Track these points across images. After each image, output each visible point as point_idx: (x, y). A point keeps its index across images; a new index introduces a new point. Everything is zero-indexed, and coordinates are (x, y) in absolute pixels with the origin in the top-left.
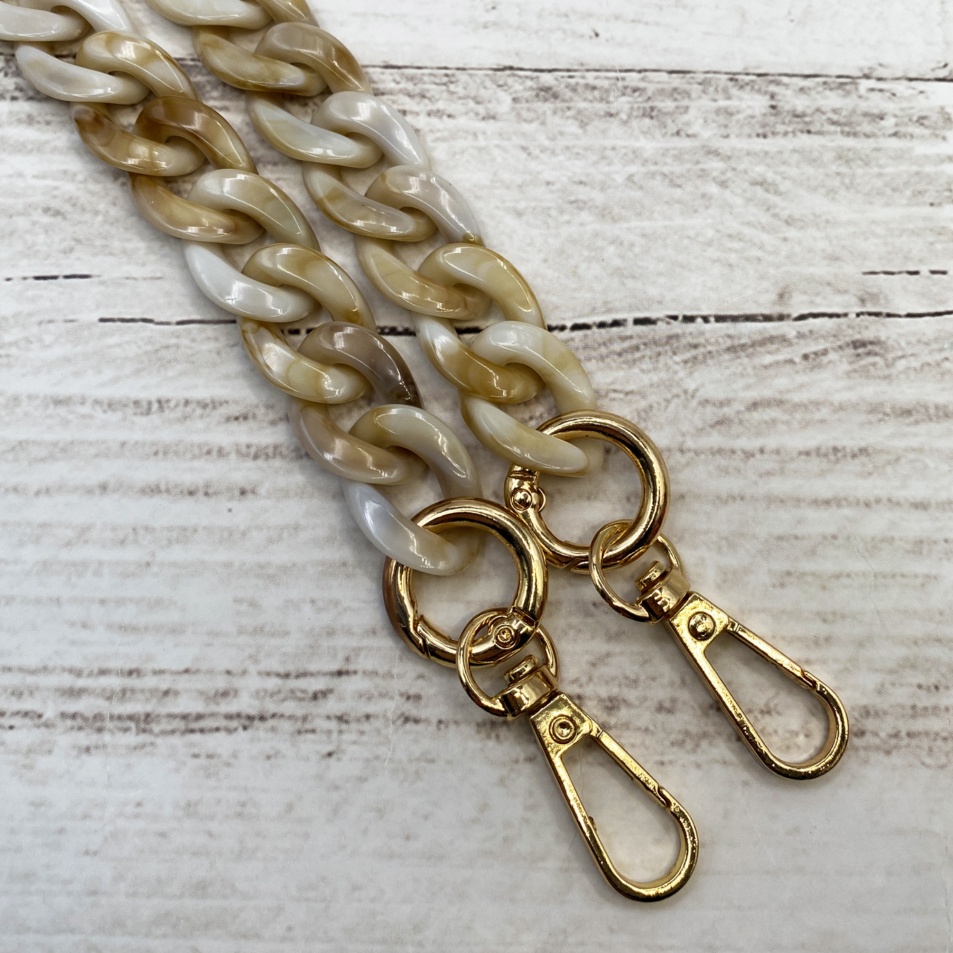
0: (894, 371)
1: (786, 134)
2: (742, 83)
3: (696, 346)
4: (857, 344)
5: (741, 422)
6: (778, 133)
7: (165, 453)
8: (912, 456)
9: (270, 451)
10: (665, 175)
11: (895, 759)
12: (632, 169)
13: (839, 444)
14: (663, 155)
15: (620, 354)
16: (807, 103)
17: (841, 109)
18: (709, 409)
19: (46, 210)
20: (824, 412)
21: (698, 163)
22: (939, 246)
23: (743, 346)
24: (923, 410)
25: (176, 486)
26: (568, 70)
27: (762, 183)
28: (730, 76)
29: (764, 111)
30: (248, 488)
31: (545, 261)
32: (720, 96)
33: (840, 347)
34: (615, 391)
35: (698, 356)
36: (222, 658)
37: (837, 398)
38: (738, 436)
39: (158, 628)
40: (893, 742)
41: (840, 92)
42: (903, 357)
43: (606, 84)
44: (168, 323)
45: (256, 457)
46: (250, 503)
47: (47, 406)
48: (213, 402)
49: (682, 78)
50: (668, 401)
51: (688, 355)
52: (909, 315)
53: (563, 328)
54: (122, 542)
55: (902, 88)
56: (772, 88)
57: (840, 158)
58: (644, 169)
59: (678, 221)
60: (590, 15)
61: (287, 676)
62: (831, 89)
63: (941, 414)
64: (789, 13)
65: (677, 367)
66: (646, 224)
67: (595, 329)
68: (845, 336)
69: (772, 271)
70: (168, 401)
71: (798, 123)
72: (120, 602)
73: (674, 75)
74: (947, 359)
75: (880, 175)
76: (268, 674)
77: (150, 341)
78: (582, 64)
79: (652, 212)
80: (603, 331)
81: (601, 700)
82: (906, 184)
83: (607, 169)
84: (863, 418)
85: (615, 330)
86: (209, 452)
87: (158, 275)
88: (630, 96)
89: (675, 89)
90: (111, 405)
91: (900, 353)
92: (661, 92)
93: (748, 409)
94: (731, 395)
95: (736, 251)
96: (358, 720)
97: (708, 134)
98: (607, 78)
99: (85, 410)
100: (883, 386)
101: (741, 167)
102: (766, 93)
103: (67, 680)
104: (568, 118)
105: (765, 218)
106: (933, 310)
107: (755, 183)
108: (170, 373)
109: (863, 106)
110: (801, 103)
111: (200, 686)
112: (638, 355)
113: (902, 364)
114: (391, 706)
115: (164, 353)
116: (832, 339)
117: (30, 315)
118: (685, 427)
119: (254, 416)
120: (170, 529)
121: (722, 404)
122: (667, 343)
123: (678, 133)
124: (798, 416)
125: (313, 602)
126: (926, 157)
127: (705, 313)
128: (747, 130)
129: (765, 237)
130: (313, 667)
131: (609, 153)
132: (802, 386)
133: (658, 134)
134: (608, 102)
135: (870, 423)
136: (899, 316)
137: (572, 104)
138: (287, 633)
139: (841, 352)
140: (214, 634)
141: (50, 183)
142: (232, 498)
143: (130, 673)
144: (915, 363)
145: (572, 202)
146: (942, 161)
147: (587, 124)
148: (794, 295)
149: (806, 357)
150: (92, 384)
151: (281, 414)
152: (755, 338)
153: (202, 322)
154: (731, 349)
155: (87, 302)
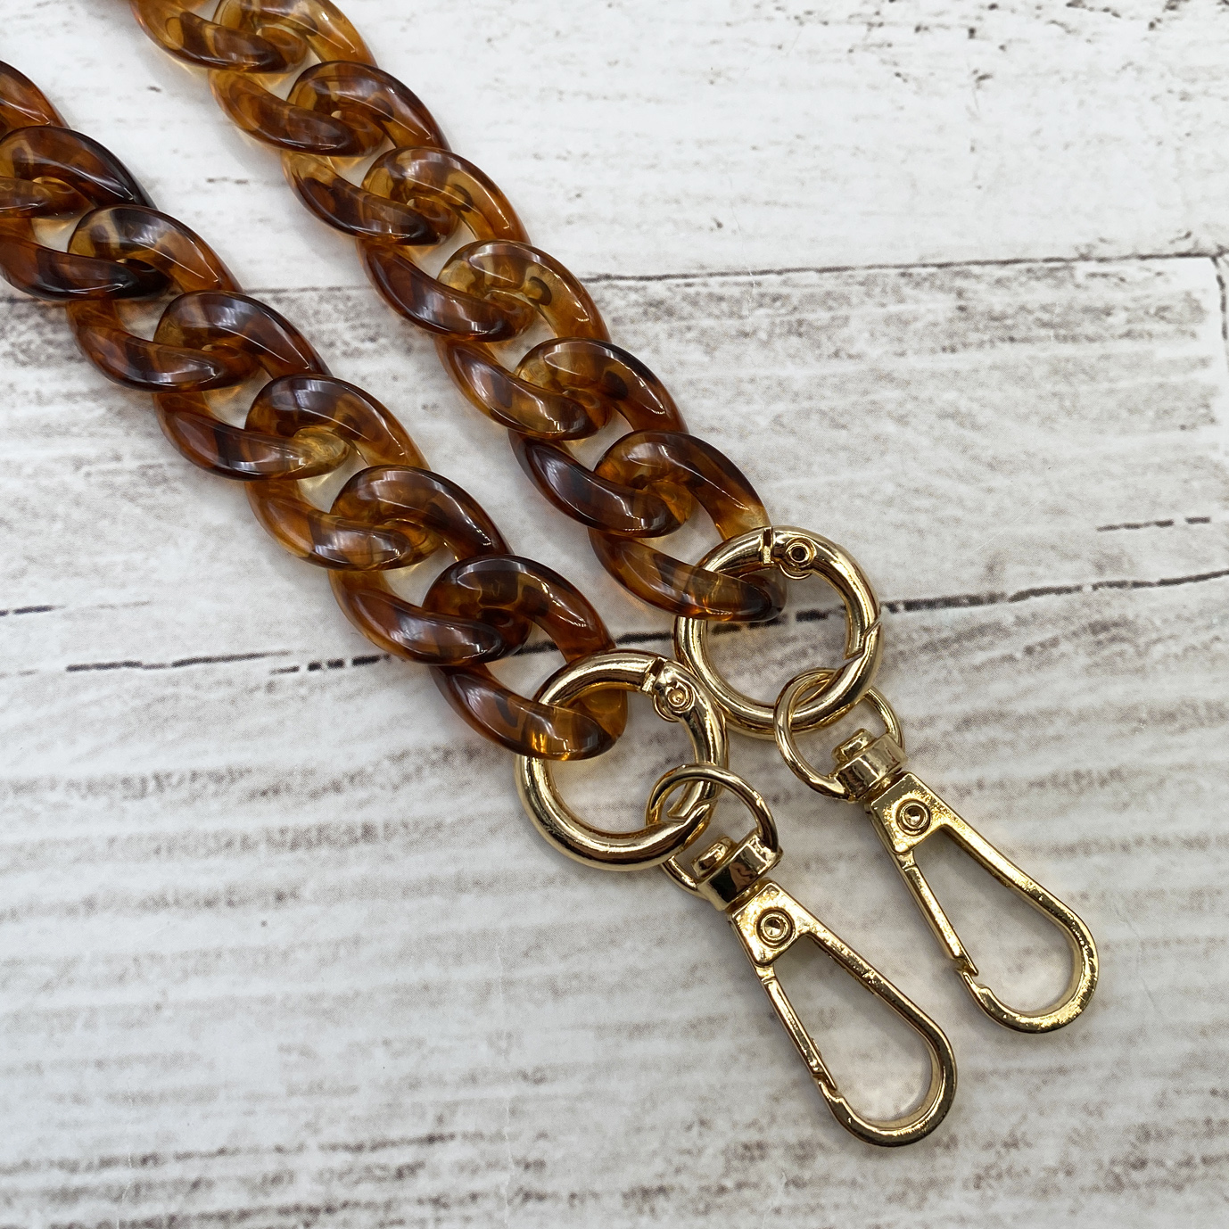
0: (1147, 661)
1: (981, 344)
2: (919, 279)
4: (1096, 628)
5: (950, 747)
6: (971, 344)
7: (170, 850)
8: (1181, 776)
9: (314, 834)
10: (823, 413)
11: (1190, 1196)
12: (779, 407)
13: (1083, 768)
14: (819, 385)
16: (1008, 299)
17: (1054, 305)
20: (1059, 725)
21: (866, 393)
22: (1196, 484)
23: (945, 643)
24: (1190, 711)
25: (188, 896)
26: (685, 276)
27: (953, 415)
28: (902, 270)
29: (950, 315)
30: (286, 890)
32: (890, 298)
33: (1075, 634)
36: (269, 1130)
37: (1075, 705)
38: (947, 768)
39: (178, 1095)
40: (1184, 1172)
41: (1050, 281)
42: (1159, 640)
43: (736, 292)
44: (161, 666)
45: (294, 846)
46: (291, 911)
47: (4, 795)
48: (230, 772)
49: (837, 278)
52: (1164, 583)
54: (121, 978)
55: (1132, 270)
56: (959, 283)
57: (1056, 372)
58: (793, 407)
59: (845, 475)
60: (708, 199)
61: (359, 1148)
62: (1038, 279)
63: (1215, 714)
64: (976, 178)
66: (802, 481)
67: (745, 630)
68: (1080, 618)
69: (976, 535)
70: (168, 776)
71: (997, 328)
72: (123, 1063)
73: (826, 275)
74: (1217, 639)
75: (1111, 392)
76: (334, 1148)
77: (137, 694)
78: (702, 267)
79: (810, 465)
80: (756, 633)
81: (789, 1147)
82: (1148, 402)
83: (744, 409)
84: (1112, 728)
85: (772, 631)
86: (229, 844)
87: (145, 599)
88: (770, 307)
89: (828, 294)
90: (92, 788)
91: (1154, 636)
92: (810, 299)
93: (958, 729)
94: (933, 712)
95: (927, 511)
96: (461, 1202)
97: (877, 352)
98: (737, 284)
99: (57, 796)
100: (1136, 683)
101: (924, 395)
102: (951, 290)
103: (58, 1179)
104: (688, 341)
105: (961, 464)
106: (1194, 573)
107: (943, 415)
108: (170, 736)
109: (1083, 298)
110: (998, 301)
111: (241, 1172)
113: (1158, 651)
114: (503, 1180)
115: (159, 708)
116: (1062, 623)
119: (288, 789)
120: (184, 956)
123: (836, 354)
124: (1025, 733)
125: (386, 1043)
126: (1172, 363)
127: (891, 599)
128: (928, 343)
129: (963, 489)
130: (394, 1133)
131: (748, 387)
132: (1026, 692)
133: (810, 357)
134: (741, 317)
135: (1122, 735)
136: (1150, 585)
137: (693, 322)
138: (354, 1090)
139: (1075, 641)
140: (254, 1097)
142: (266, 905)
143: (144, 1161)
144: (1175, 648)
146: (1193, 367)
147: (715, 349)
148: (1008, 566)
149: (1029, 651)
150: (63, 761)
151: (326, 781)
152: (959, 628)
153: (207, 660)
154: (930, 647)
155: (49, 644)
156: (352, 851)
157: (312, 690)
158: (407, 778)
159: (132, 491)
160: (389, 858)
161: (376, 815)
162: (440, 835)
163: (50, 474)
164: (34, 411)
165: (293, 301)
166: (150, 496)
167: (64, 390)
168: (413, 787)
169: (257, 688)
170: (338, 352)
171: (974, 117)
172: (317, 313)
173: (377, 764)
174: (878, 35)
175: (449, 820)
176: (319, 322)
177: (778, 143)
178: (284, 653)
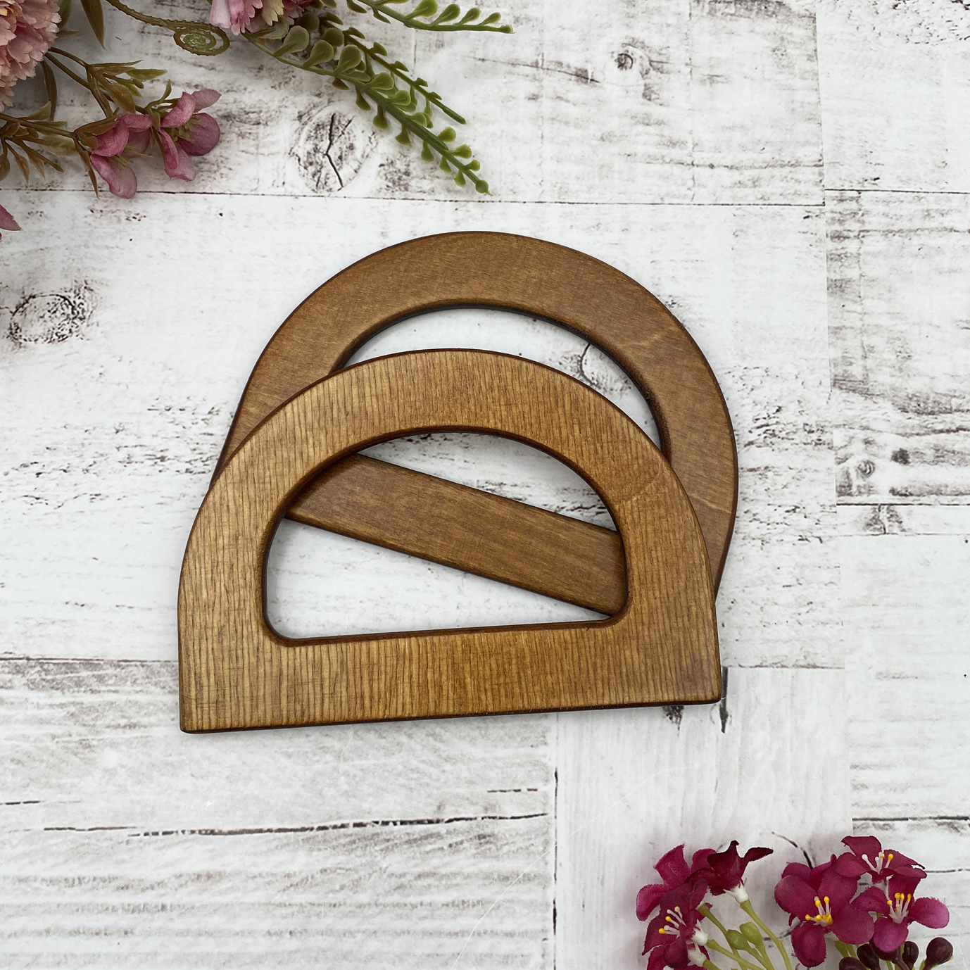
0: (501, 853)
3: (388, 840)
4: (480, 837)
5: (411, 887)
7: (82, 910)
8: (507, 905)
9: (142, 907)
13: (466, 899)
15: (344, 846)
18: (393, 879)
19: (13, 760)
20: (459, 879)
22: (534, 773)
23: (415, 840)
24: (515, 876)
25: (88, 930)
30: (129, 930)
31: (304, 786)
33: (471, 839)
34: (340, 869)
35: (390, 846)
37: (466, 870)
38: (409, 895)
42: (507, 844)
44: (83, 830)
45: (133, 911)
46: (130, 940)
47: (14, 884)
48: (109, 878)
50: (370, 875)
51: (383, 846)
52: (513, 818)
53: (312, 829)
54: (58, 964)
59: (382, 760)
63: (526, 879)
65: (376, 854)
66: (364, 762)
67: (330, 830)
68: (474, 832)
69: (435, 792)
70: (84, 878)
74: (532, 844)
77: (72, 842)
79: (368, 755)
80: (335, 831)
84: (481, 882)
85: (342, 830)
86: (107, 909)
87: (78, 800)
90: (52, 881)
91: (505, 842)
93: (415, 879)
94: (406, 871)
95: (415, 779)
99: (37, 885)
100: (494, 862)
105: (433, 758)
106: (527, 814)
108: (85, 861)
112: (355, 846)
113: (506, 849)
115: (81, 849)
116: (466, 834)
117: (4, 827)
118: (380, 890)
119: (132, 887)
120: (85, 955)
121: (401, 876)
122: (371, 839)
124: (444, 882)
127: (394, 819)
129: (432, 770)
132: (447, 864)
135: (485, 885)
136: (507, 818)
139: (471, 842)
141: (14, 742)
142: (120, 936)
144: (513, 848)
145: (321, 748)
148: (447, 806)
149: (450, 846)
150: (39, 869)
151: (148, 884)
152: (422, 834)
153: (103, 828)
154: (407, 842)
155: (37, 818)
156: (156, 915)
157: (145, 844)
158: (181, 886)
159: (75, 751)
160: (171, 919)
161: (168, 901)
162: (193, 911)
163: (41, 741)
164: (36, 712)
165: (149, 666)
166: (83, 753)
167: (49, 703)
168: (184, 889)
169: (122, 842)
170: (166, 691)
171: (460, 592)
172: (159, 672)
173: (169, 879)
175: (197, 905)
176: (159, 677)
177: (371, 600)
178: (134, 828)
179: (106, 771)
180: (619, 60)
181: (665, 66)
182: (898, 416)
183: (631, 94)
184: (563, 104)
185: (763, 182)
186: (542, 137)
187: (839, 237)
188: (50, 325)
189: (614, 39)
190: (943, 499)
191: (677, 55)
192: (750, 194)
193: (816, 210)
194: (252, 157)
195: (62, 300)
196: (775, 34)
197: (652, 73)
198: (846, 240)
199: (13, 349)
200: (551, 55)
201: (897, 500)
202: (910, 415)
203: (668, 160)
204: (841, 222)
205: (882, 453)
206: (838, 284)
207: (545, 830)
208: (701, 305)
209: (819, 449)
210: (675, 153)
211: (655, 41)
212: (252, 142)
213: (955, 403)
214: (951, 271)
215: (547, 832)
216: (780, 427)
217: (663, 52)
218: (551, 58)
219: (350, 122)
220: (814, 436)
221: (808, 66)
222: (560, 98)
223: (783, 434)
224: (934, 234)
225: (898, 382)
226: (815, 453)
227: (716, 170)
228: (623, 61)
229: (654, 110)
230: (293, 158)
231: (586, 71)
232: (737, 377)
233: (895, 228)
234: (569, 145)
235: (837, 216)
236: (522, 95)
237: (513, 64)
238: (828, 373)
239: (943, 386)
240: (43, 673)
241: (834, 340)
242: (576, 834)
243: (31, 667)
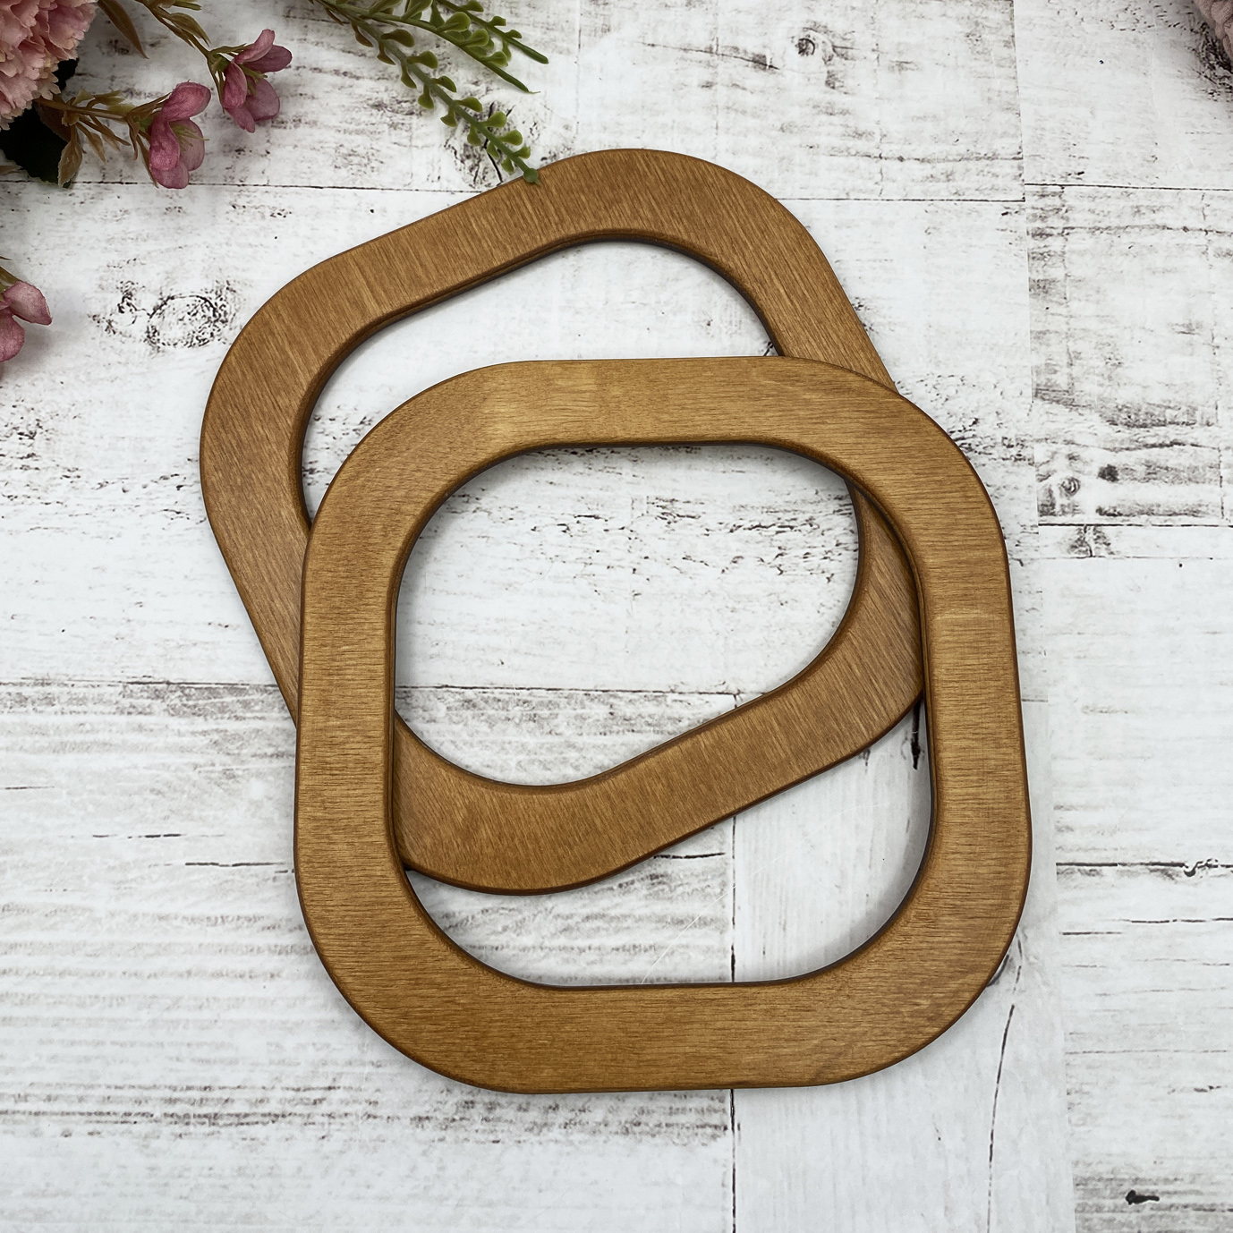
0: (674, 894)
1: (618, 732)
2: (593, 697)
5: (578, 929)
6: (613, 732)
7: (226, 951)
8: (681, 950)
9: (290, 949)
11: (658, 1140)
12: (521, 757)
13: (638, 943)
14: (541, 748)
16: (633, 710)
17: (654, 715)
18: (560, 920)
19: (152, 791)
20: (629, 922)
21: (562, 753)
24: (691, 920)
25: (232, 972)
26: (483, 688)
28: (585, 692)
29: (605, 716)
30: (275, 973)
32: (578, 706)
33: (643, 878)
36: (261, 1079)
37: (638, 913)
38: (577, 938)
39: (222, 1061)
40: (658, 1129)
41: (655, 702)
42: (681, 885)
43: (506, 697)
44: (227, 866)
45: (280, 953)
46: (277, 982)
47: (154, 921)
48: (255, 917)
49: (555, 693)
50: (535, 916)
52: (688, 856)
54: (200, 1007)
55: (694, 699)
56: (612, 700)
58: (527, 757)
60: (499, 649)
61: (298, 1090)
62: (649, 701)
63: (702, 922)
64: (626, 647)
70: (227, 917)
71: (626, 725)
72: (199, 1045)
73: (550, 692)
74: (708, 886)
76: (287, 1089)
77: (216, 878)
78: (492, 685)
81: (485, 1104)
83: (504, 757)
84: (654, 925)
86: (252, 950)
87: (222, 833)
88: (522, 706)
89: (550, 702)
90: (193, 920)
91: (679, 883)
92: (541, 703)
93: (583, 921)
94: (573, 911)
96: (340, 1116)
97: (569, 733)
98: (507, 693)
99: (177, 923)
100: (668, 905)
101: (588, 756)
102: (607, 704)
103: (168, 1094)
104: (481, 721)
108: (229, 899)
109: (669, 712)
110: (629, 711)
111: (247, 1097)
113: (680, 889)
114: (360, 1109)
115: (225, 885)
116: (638, 873)
117: (143, 861)
118: (545, 932)
120: (229, 999)
121: (568, 918)
123: (550, 733)
124: (613, 925)
125: (314, 1044)
128: (594, 730)
130: (314, 1085)
131: (507, 746)
132: (617, 905)
133: (538, 733)
134: (508, 710)
135: (657, 929)
136: (682, 857)
137: (484, 711)
138: (299, 1064)
139: (643, 883)
140: (255, 1064)
141: (154, 772)
142: (265, 980)
143: (205, 1088)
144: (688, 889)
147: (493, 725)
149: (621, 885)
150: (180, 907)
153: (248, 864)
155: (178, 852)
159: (219, 781)
163: (182, 771)
164: (177, 739)
166: (227, 784)
167: (191, 730)
169: (268, 878)
171: (629, 615)
174: (589, 568)
177: (534, 623)
178: (282, 863)
179: (252, 802)
180: (800, 45)
181: (850, 52)
182: (1105, 429)
183: (813, 81)
184: (740, 91)
185: (957, 176)
186: (717, 128)
187: (1041, 235)
188: (190, 328)
189: (795, 23)
190: (1154, 519)
191: (863, 40)
192: (943, 189)
193: (1015, 206)
194: (405, 150)
195: (203, 301)
196: (968, 18)
197: (836, 58)
198: (1050, 238)
199: (151, 354)
200: (726, 40)
201: (1104, 520)
202: (1120, 427)
203: (854, 153)
204: (1043, 219)
205: (1087, 469)
206: (1041, 285)
207: (722, 871)
208: (890, 308)
209: (1019, 466)
210: (861, 145)
211: (839, 25)
212: (405, 134)
213: (1169, 414)
214: (1165, 271)
215: (723, 874)
216: (977, 440)
217: (848, 36)
218: (726, 44)
219: (510, 111)
220: (1014, 451)
221: (1005, 52)
222: (737, 86)
223: (980, 449)
224: (1145, 231)
225: (1107, 392)
226: (1015, 469)
227: (906, 163)
228: (804, 47)
229: (837, 97)
230: (449, 151)
231: (764, 57)
232: (930, 386)
233: (1103, 225)
234: (745, 136)
235: (1039, 212)
236: (695, 83)
237: (685, 50)
238: (1030, 383)
239: (1157, 396)
240: (184, 699)
241: (1037, 345)
242: (757, 875)
243: (171, 691)
